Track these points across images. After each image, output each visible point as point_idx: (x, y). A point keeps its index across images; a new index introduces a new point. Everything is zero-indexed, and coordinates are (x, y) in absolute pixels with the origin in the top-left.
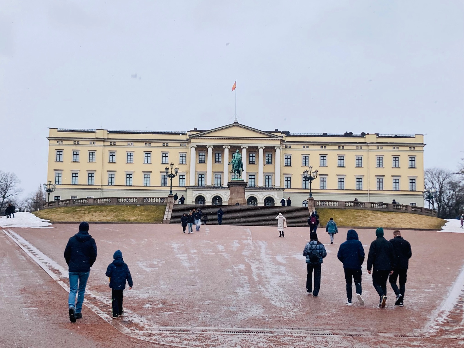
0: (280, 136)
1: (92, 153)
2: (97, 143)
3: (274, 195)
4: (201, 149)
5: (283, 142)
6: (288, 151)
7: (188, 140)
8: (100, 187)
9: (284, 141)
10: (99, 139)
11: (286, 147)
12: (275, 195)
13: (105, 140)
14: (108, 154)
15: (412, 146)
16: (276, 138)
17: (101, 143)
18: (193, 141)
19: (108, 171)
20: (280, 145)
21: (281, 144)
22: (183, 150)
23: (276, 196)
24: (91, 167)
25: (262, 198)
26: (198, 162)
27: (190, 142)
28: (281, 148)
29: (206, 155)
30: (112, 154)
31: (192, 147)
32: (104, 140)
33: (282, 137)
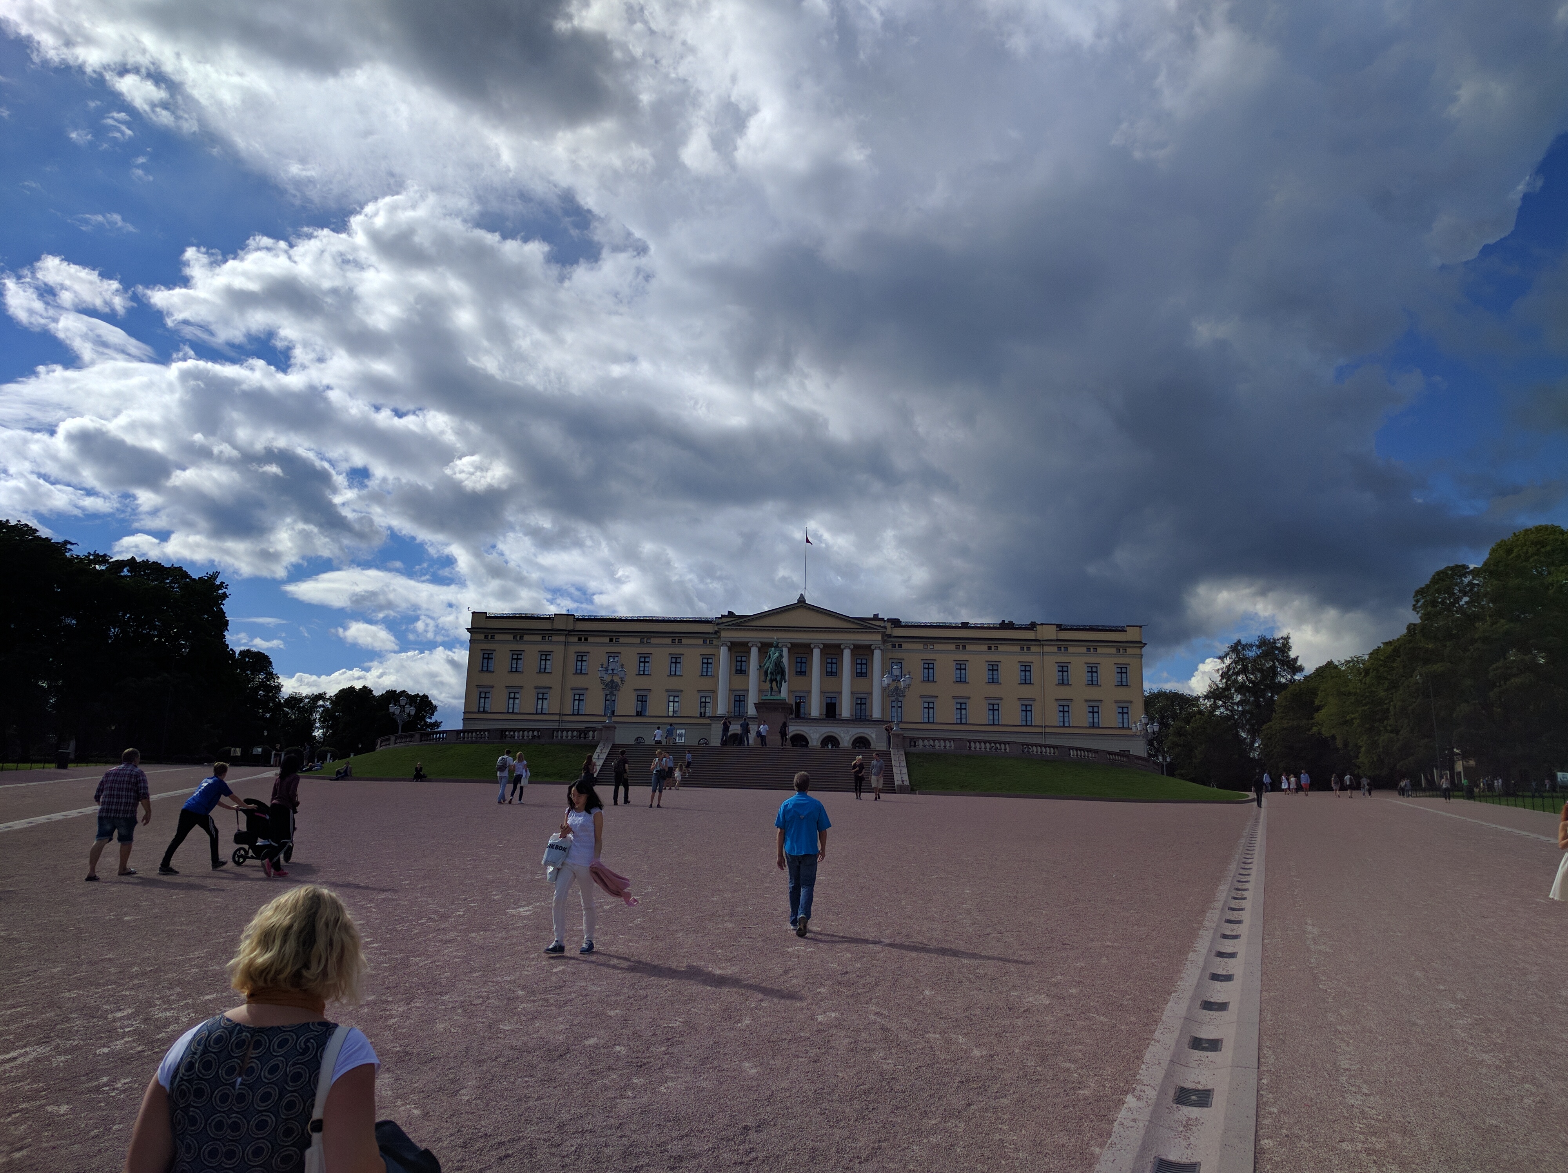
0: (880, 626)
1: (545, 656)
2: (555, 638)
3: (870, 733)
4: (739, 650)
5: (886, 637)
6: (898, 655)
7: (716, 632)
8: (557, 718)
9: (890, 636)
10: (558, 632)
11: (894, 646)
12: (872, 733)
13: (569, 633)
14: (572, 658)
15: (1121, 646)
16: (874, 629)
17: (562, 638)
18: (724, 634)
19: (572, 689)
20: (880, 642)
21: (884, 641)
22: (707, 651)
23: (874, 736)
24: (544, 680)
25: (848, 738)
26: (734, 671)
27: (719, 637)
28: (882, 647)
29: (748, 661)
30: (581, 657)
31: (722, 646)
32: (567, 633)
33: (885, 628)
